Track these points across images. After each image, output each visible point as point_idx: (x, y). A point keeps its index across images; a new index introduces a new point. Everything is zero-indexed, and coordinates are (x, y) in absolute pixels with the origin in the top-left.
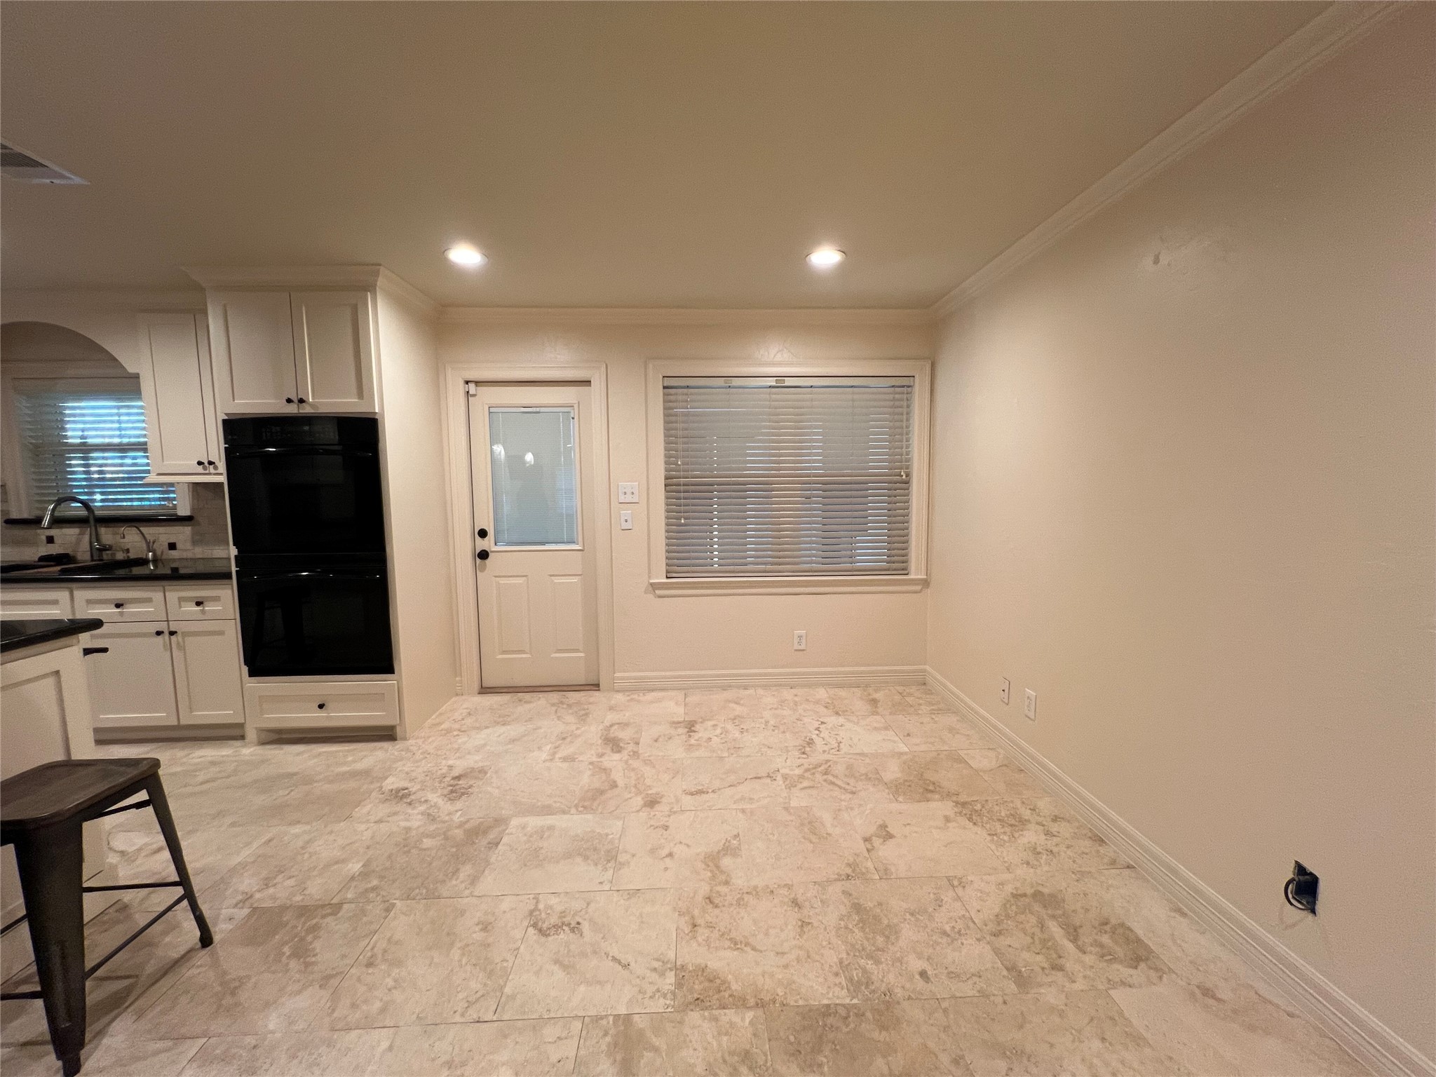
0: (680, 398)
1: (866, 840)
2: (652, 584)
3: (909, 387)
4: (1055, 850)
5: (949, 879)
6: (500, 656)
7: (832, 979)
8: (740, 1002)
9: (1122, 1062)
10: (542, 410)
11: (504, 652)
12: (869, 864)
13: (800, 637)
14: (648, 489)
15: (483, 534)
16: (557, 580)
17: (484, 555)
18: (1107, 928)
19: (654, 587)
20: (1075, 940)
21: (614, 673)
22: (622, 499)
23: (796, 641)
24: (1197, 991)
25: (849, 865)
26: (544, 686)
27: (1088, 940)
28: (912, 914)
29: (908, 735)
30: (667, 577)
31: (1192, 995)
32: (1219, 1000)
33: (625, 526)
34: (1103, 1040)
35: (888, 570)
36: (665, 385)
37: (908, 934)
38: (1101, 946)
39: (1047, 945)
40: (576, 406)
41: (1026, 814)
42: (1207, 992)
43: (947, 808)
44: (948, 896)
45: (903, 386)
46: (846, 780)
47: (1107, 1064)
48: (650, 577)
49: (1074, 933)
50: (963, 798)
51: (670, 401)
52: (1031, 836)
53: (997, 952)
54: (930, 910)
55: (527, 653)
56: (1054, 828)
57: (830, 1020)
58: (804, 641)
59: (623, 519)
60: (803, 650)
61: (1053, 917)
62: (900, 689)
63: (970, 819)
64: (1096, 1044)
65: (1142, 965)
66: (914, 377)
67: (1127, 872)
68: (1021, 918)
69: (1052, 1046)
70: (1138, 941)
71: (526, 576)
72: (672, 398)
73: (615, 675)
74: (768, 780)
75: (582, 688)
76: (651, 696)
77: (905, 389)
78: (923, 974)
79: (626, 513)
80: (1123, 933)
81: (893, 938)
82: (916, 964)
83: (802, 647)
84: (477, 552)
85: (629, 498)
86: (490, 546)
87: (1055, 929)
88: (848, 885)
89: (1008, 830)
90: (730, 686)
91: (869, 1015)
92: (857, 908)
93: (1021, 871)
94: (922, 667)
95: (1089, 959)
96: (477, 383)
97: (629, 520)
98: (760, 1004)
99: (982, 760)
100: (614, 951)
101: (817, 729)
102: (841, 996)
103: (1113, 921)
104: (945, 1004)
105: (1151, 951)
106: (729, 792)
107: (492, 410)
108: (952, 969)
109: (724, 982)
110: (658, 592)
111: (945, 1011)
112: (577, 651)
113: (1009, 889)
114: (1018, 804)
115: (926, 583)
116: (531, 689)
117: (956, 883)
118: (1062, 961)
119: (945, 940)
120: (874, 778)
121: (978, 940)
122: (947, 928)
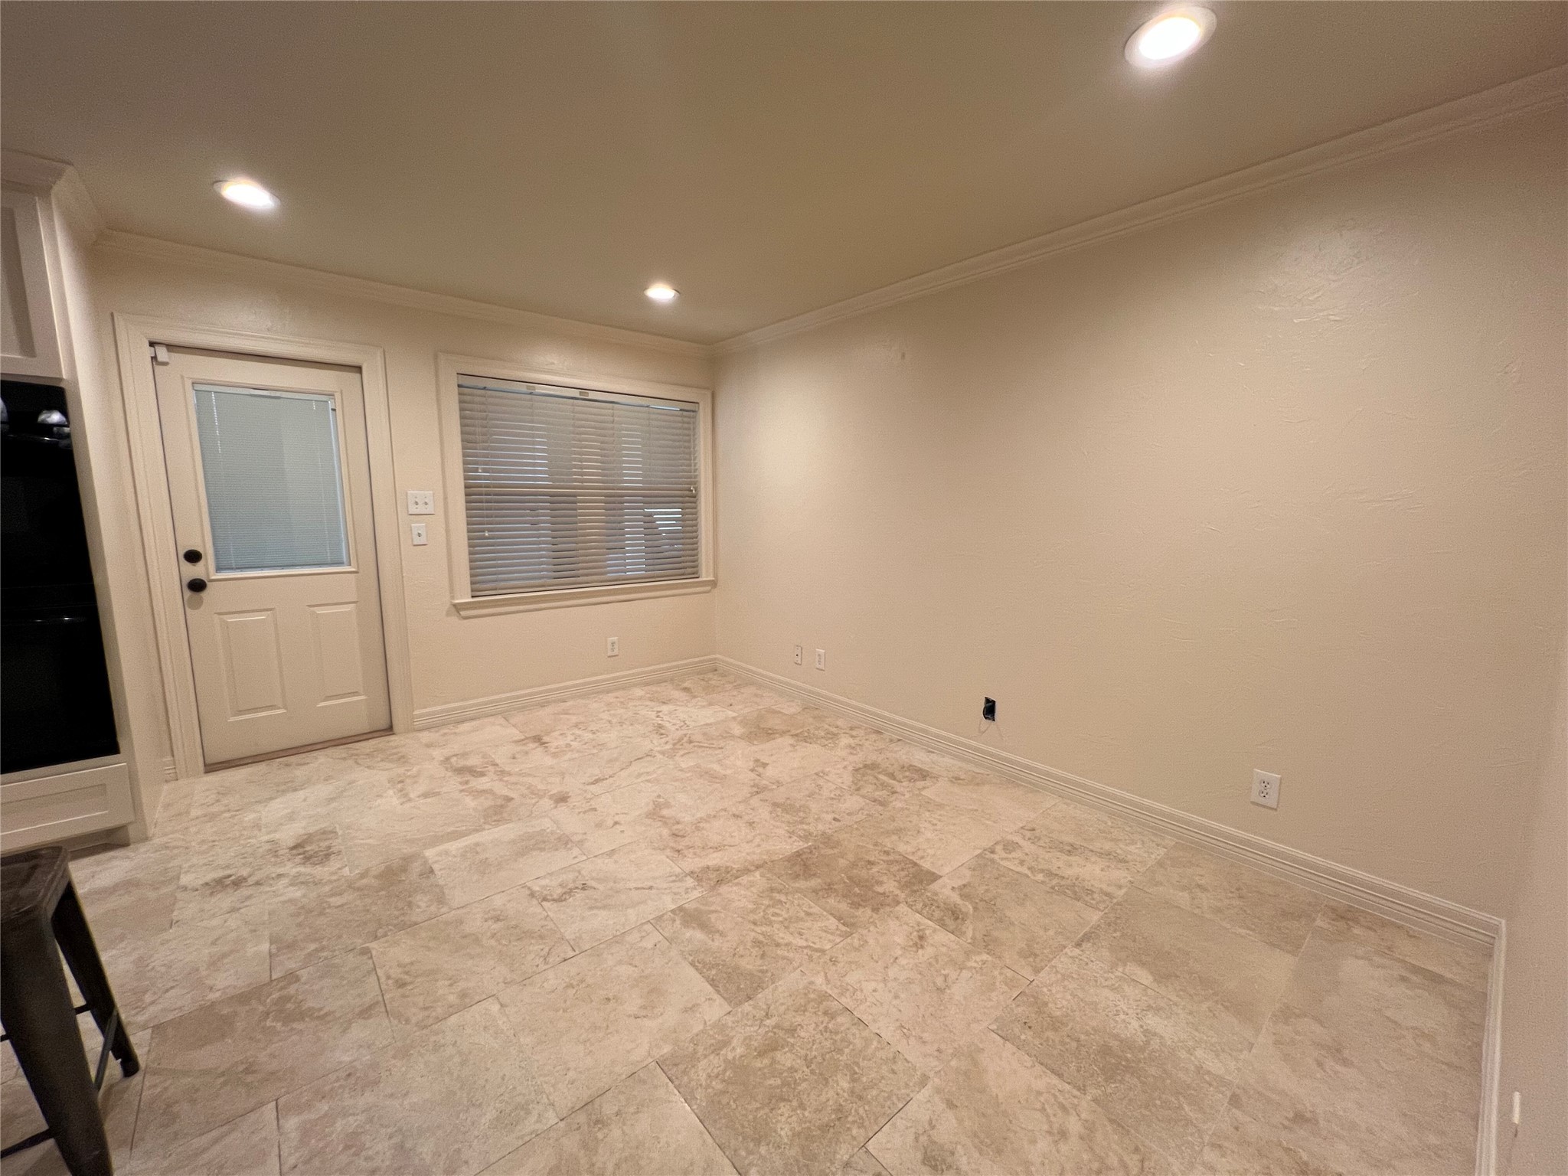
0: (477, 399)
1: (752, 770)
2: (455, 605)
3: (693, 411)
4: (861, 743)
5: (816, 774)
6: (232, 719)
7: (789, 841)
8: (746, 871)
9: (940, 815)
10: (284, 395)
11: (241, 712)
12: (764, 782)
13: (613, 644)
14: (445, 498)
15: (193, 557)
16: (320, 611)
17: (197, 586)
18: (905, 769)
19: (458, 608)
20: (895, 779)
21: (413, 711)
22: (413, 509)
23: (609, 646)
24: (953, 780)
25: (752, 786)
26: (308, 745)
27: (901, 776)
28: (809, 797)
29: (731, 705)
30: (472, 597)
31: (951, 781)
32: (962, 779)
33: (417, 541)
34: (929, 811)
35: (683, 575)
36: (460, 383)
37: (814, 807)
38: (907, 777)
39: (884, 786)
40: (337, 396)
41: (834, 730)
42: (958, 779)
43: (788, 740)
44: (821, 782)
45: (689, 411)
46: (709, 742)
47: (935, 818)
48: (453, 597)
49: (892, 776)
50: (794, 732)
51: (465, 402)
52: (845, 740)
53: (863, 797)
54: (817, 791)
55: (279, 708)
56: (854, 733)
57: (804, 857)
58: (616, 646)
59: (415, 533)
60: (617, 655)
61: (879, 773)
62: (701, 677)
63: (806, 742)
64: (927, 814)
65: (928, 778)
66: (698, 403)
67: (899, 743)
68: (865, 778)
69: (910, 822)
70: (921, 769)
71: (271, 610)
72: (468, 398)
73: (414, 713)
74: (649, 758)
75: (370, 736)
76: (466, 726)
77: (692, 414)
78: (835, 819)
79: (418, 526)
80: (912, 768)
81: (807, 810)
82: (829, 817)
83: (616, 652)
84: (185, 582)
85: (421, 509)
86: (208, 574)
87: (882, 777)
88: (760, 796)
89: (830, 741)
90: (548, 702)
91: (821, 846)
92: (776, 805)
93: (851, 758)
94: (714, 656)
95: (904, 784)
96: (171, 347)
97: (424, 534)
98: (758, 867)
99: (791, 709)
100: (632, 885)
101: (658, 717)
102: (799, 845)
103: (907, 765)
104: (855, 826)
105: (927, 771)
106: (623, 774)
107: (199, 387)
108: (848, 811)
109: (727, 867)
110: (463, 613)
111: (857, 829)
112: (355, 694)
113: (850, 768)
114: (826, 726)
115: (714, 584)
116: (294, 751)
117: (821, 775)
118: (895, 789)
119: (834, 802)
120: (727, 735)
121: (851, 795)
122: (832, 796)
